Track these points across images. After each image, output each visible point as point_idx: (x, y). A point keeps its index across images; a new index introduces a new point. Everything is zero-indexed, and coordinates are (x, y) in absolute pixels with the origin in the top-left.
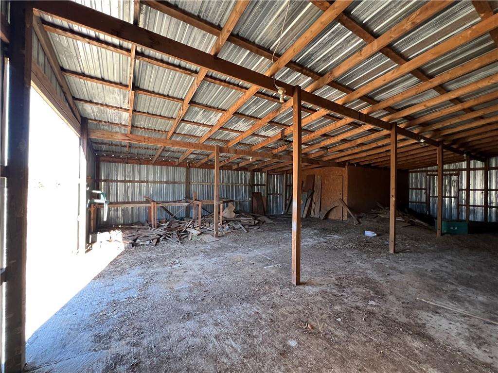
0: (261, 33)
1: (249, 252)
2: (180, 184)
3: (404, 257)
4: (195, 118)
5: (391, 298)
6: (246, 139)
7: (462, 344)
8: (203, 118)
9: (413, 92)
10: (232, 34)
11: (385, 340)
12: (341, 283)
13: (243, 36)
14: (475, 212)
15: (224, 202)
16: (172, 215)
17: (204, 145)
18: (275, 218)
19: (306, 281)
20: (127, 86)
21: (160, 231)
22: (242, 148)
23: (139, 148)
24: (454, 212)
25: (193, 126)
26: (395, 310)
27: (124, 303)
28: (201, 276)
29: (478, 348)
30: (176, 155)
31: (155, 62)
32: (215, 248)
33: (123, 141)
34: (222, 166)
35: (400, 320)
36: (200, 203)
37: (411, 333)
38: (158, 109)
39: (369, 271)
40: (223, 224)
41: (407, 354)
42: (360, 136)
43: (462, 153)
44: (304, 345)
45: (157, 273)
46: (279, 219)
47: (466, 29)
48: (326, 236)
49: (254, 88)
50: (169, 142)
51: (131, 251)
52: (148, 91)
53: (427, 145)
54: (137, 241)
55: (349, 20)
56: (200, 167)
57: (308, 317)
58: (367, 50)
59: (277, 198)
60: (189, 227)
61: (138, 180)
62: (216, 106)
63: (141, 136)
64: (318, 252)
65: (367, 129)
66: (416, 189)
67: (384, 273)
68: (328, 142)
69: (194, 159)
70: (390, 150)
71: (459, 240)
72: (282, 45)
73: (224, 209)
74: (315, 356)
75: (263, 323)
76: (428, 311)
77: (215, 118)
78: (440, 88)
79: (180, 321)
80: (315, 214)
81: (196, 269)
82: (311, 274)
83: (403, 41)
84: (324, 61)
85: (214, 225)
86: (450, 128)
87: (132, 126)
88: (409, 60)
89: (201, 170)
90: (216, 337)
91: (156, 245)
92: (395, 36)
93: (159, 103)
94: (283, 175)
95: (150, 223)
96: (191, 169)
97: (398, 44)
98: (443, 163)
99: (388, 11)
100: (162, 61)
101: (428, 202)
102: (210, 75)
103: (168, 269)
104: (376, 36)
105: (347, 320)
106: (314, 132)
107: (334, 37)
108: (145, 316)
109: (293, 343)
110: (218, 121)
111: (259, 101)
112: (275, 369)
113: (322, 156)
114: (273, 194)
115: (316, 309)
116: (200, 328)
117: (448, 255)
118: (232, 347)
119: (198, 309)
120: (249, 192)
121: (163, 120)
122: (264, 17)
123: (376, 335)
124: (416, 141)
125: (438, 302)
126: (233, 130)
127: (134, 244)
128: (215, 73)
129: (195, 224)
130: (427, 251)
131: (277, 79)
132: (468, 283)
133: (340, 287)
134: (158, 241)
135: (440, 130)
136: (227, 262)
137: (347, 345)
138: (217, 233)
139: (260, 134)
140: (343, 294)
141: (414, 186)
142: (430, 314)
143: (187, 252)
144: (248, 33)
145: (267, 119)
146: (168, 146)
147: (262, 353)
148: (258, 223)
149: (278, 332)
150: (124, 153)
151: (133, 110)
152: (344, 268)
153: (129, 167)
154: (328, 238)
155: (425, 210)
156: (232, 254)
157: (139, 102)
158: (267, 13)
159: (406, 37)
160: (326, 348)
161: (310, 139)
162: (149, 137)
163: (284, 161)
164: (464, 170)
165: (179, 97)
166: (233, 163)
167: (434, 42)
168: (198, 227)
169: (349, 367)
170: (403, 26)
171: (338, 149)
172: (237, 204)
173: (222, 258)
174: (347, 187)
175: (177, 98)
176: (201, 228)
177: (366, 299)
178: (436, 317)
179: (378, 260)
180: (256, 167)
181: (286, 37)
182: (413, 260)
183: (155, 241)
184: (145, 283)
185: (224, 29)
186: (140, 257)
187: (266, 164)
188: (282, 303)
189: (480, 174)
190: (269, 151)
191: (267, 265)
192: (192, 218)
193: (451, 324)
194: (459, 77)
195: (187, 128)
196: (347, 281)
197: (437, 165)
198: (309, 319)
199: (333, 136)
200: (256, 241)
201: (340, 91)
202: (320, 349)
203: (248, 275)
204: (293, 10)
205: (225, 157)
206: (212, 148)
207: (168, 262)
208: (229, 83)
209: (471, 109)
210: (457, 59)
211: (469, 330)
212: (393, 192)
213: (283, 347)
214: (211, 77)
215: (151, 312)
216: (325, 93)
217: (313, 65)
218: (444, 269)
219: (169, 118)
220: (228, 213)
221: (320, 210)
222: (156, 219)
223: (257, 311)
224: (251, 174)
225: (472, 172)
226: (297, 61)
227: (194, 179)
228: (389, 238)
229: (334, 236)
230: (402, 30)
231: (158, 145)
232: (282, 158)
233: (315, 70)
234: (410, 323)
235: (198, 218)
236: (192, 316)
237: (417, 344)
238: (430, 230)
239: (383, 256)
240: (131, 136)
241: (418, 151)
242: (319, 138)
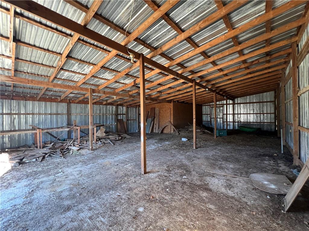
0: (116, 17)
1: (115, 158)
2: (62, 115)
3: (200, 150)
4: (72, 68)
5: (194, 173)
6: (111, 85)
7: (223, 190)
8: (79, 68)
9: (202, 64)
10: (96, 14)
11: (190, 195)
12: (169, 169)
13: (105, 16)
14: (230, 125)
15: (97, 127)
16: (56, 138)
17: (80, 87)
18: (132, 134)
19: (150, 171)
20: (8, 38)
21: (45, 150)
22: (109, 90)
23: (24, 88)
24: (222, 125)
25: (71, 74)
26: (195, 179)
27: (10, 210)
28: (79, 178)
29: (229, 190)
30: (58, 94)
31: (34, 23)
32: (90, 158)
33: (7, 82)
34: (95, 102)
35: (198, 183)
36: (79, 128)
37: (202, 189)
38: (39, 59)
39: (183, 160)
40: (97, 141)
41: (200, 201)
42: (178, 85)
43: (224, 96)
44: (148, 209)
45: (42, 182)
46: (135, 135)
47: (222, 35)
48: (162, 143)
49: (114, 52)
50: (51, 84)
51: (17, 168)
52: (29, 44)
53: (209, 92)
54: (24, 160)
55: (169, 19)
56: (78, 103)
57: (150, 192)
58: (179, 38)
59: (133, 122)
60: (70, 145)
61: (24, 113)
62: (88, 61)
63: (25, 79)
64: (157, 153)
65: (181, 82)
66: (206, 114)
67: (191, 160)
68: (161, 88)
69: (73, 97)
70: (192, 94)
71: (223, 139)
72: (131, 26)
73: (97, 131)
74: (154, 214)
75: (123, 201)
76: (210, 177)
77: (88, 69)
78: (213, 63)
79: (61, 214)
80: (156, 131)
81: (76, 175)
82: (153, 166)
83: (196, 36)
84: (157, 41)
85: (90, 142)
86: (219, 84)
87: (16, 71)
88: (199, 47)
89: (79, 105)
90: (90, 218)
91: (42, 161)
92: (192, 33)
93: (41, 55)
94: (137, 108)
95: (35, 145)
96: (71, 104)
97: (194, 37)
98: (217, 101)
99: (188, 19)
100: (40, 23)
101: (211, 121)
102: (82, 39)
103: (52, 177)
104: (183, 31)
105: (172, 189)
106: (153, 82)
107: (162, 28)
108: (30, 217)
109: (141, 209)
110: (90, 71)
111: (118, 61)
112: (130, 229)
113: (159, 97)
114: (131, 120)
115: (155, 186)
116: (78, 214)
117: (219, 147)
118: (101, 221)
119: (76, 202)
120: (115, 119)
121: (45, 68)
122: (118, 7)
123: (186, 194)
124: (204, 90)
125: (214, 171)
126: (101, 78)
127: (21, 162)
128: (86, 38)
129: (76, 143)
130: (210, 146)
131: (129, 48)
132: (226, 159)
133: (168, 171)
134: (44, 157)
135: (214, 84)
136: (99, 166)
137: (171, 203)
138: (92, 147)
139: (120, 82)
140: (170, 175)
141: (205, 113)
142: (210, 178)
143: (68, 163)
144: (108, 15)
145: (124, 72)
146: (51, 87)
147: (122, 220)
148: (121, 139)
149: (132, 205)
150: (9, 91)
151: (15, 58)
152: (171, 160)
153: (14, 103)
154: (163, 144)
155: (210, 125)
156: (103, 160)
157: (21, 52)
158: (120, 5)
159: (197, 34)
160: (160, 208)
161: (151, 86)
162: (33, 80)
163: (137, 99)
164: (225, 104)
165: (58, 51)
166: (103, 100)
167: (209, 39)
168: (77, 145)
169: (172, 215)
170: (195, 28)
171: (167, 93)
172: (106, 127)
173: (96, 164)
174: (172, 114)
175: (56, 52)
176: (80, 146)
177: (181, 176)
178: (213, 179)
179: (188, 153)
180: (119, 103)
181: (133, 23)
182: (204, 151)
183: (41, 158)
184: (31, 191)
185: (90, 9)
186: (27, 172)
187: (125, 101)
188: (135, 187)
189: (231, 106)
190: (127, 93)
191: (127, 164)
192: (73, 139)
193: (219, 181)
194: (221, 58)
195: (66, 75)
196: (172, 167)
197: (214, 102)
198: (151, 193)
199: (164, 85)
200: (119, 150)
201: (166, 60)
202: (157, 209)
203: (113, 173)
204: (137, 7)
205: (97, 96)
206: (86, 89)
207: (52, 172)
208: (97, 46)
209: (226, 75)
210: (220, 49)
211: (226, 182)
212: (194, 117)
213: (135, 213)
214: (83, 40)
215: (36, 212)
216: (158, 59)
217: (151, 42)
218: (217, 154)
219: (50, 67)
220: (100, 133)
221: (159, 128)
222: (41, 142)
223: (119, 194)
224: (116, 107)
225: (228, 105)
226: (141, 38)
227: (73, 111)
228: (193, 141)
229: (166, 143)
230: (195, 30)
231: (42, 86)
232: (135, 97)
233: (152, 45)
234: (202, 184)
235: (77, 139)
236: (72, 207)
237: (204, 194)
238: (212, 135)
239: (190, 151)
240: (15, 78)
241: (206, 95)
242: (156, 86)
